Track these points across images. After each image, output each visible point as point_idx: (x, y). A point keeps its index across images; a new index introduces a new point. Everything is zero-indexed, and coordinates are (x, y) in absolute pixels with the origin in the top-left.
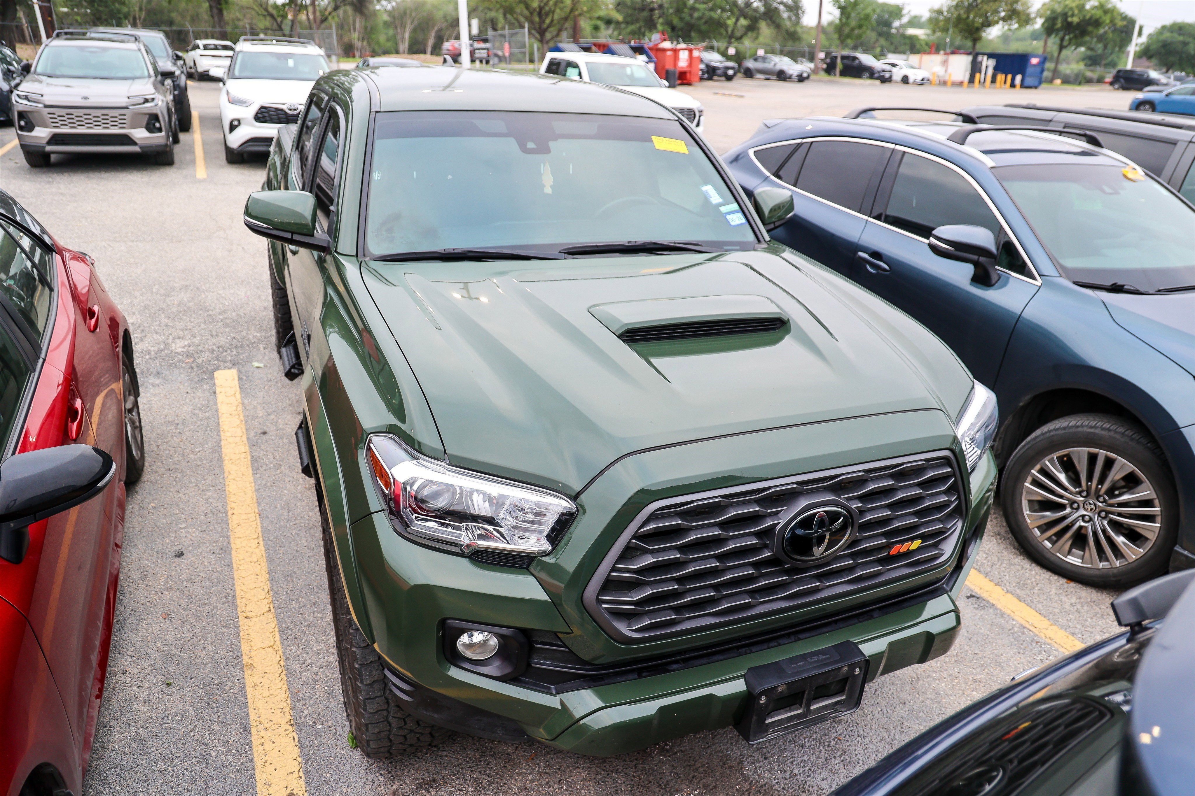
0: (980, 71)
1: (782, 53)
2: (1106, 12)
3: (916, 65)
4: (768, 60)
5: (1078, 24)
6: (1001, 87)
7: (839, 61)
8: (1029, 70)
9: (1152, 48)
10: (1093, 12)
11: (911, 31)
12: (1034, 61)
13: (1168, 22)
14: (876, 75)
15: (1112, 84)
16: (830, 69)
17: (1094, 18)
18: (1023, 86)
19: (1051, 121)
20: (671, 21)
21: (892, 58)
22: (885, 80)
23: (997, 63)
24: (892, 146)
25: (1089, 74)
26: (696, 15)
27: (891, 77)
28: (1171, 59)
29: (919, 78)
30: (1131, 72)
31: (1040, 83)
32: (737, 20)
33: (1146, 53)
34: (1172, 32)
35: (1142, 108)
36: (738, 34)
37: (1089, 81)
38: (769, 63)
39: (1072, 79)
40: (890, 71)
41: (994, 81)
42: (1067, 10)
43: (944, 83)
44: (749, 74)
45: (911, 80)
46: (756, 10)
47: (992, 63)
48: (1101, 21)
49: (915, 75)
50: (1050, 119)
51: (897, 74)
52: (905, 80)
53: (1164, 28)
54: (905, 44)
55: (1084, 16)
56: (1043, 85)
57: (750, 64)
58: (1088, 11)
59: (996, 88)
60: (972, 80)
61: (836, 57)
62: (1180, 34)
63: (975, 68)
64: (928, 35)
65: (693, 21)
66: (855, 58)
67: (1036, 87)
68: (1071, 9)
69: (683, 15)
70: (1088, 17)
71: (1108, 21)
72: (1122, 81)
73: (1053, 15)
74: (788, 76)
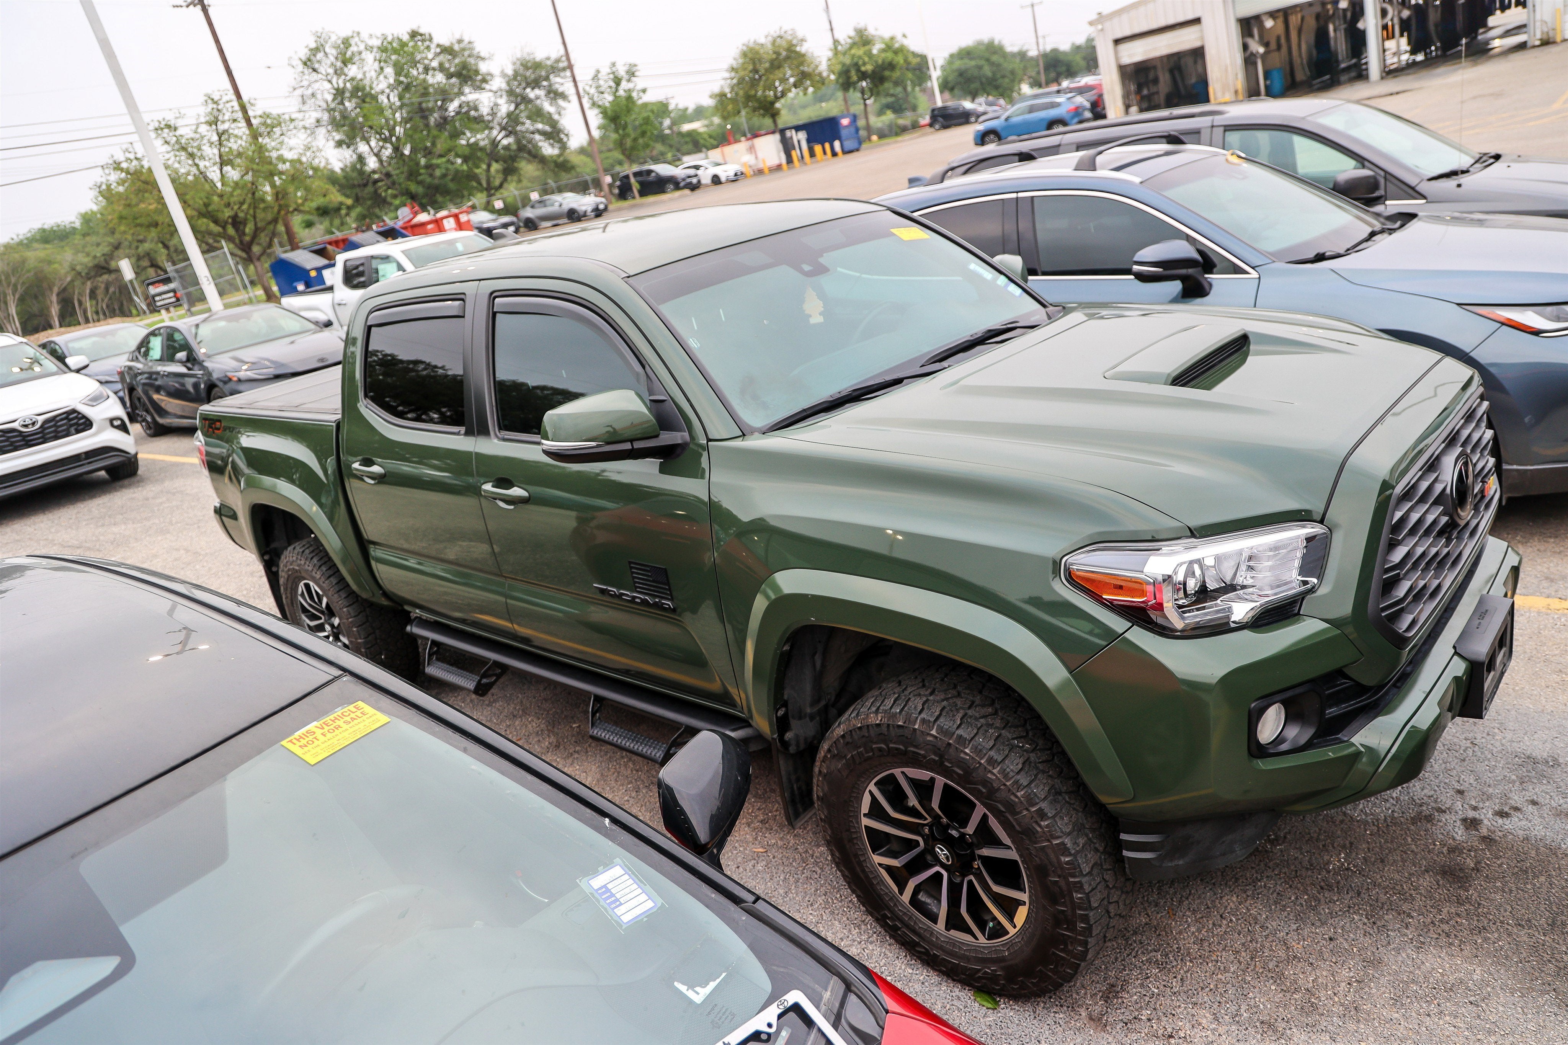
0: (794, 149)
1: (560, 190)
2: (896, 52)
3: (720, 161)
4: (548, 203)
5: (873, 71)
6: (822, 160)
7: (633, 180)
8: (844, 133)
9: (950, 78)
10: (883, 55)
11: (686, 127)
12: (845, 122)
13: (954, 49)
14: (682, 184)
15: (931, 125)
16: (624, 191)
17: (887, 61)
18: (845, 152)
19: (1059, 145)
20: (407, 189)
21: (690, 160)
22: (694, 188)
23: (808, 134)
24: (1014, 195)
25: (901, 122)
26: (438, 173)
27: (699, 181)
28: (973, 86)
29: (731, 174)
30: (944, 108)
31: (860, 143)
32: (489, 166)
33: (946, 86)
34: (962, 59)
35: (987, 139)
36: (497, 183)
37: (904, 130)
38: (552, 205)
39: (887, 132)
40: (696, 175)
41: (812, 154)
42: (856, 60)
43: (760, 172)
44: (531, 225)
45: (723, 179)
46: (507, 148)
47: (802, 136)
48: (894, 62)
49: (725, 172)
50: (1058, 143)
51: (705, 176)
52: (716, 180)
53: (952, 56)
54: (686, 143)
55: (876, 62)
56: (864, 146)
57: (528, 213)
58: (878, 56)
59: (817, 162)
60: (790, 160)
61: (627, 177)
62: (971, 59)
63: (787, 147)
64: (707, 126)
65: (436, 181)
66: (649, 172)
67: (858, 150)
68: (860, 57)
69: (420, 178)
70: (880, 62)
71: (902, 61)
72: (940, 119)
73: (844, 69)
74: (581, 213)
